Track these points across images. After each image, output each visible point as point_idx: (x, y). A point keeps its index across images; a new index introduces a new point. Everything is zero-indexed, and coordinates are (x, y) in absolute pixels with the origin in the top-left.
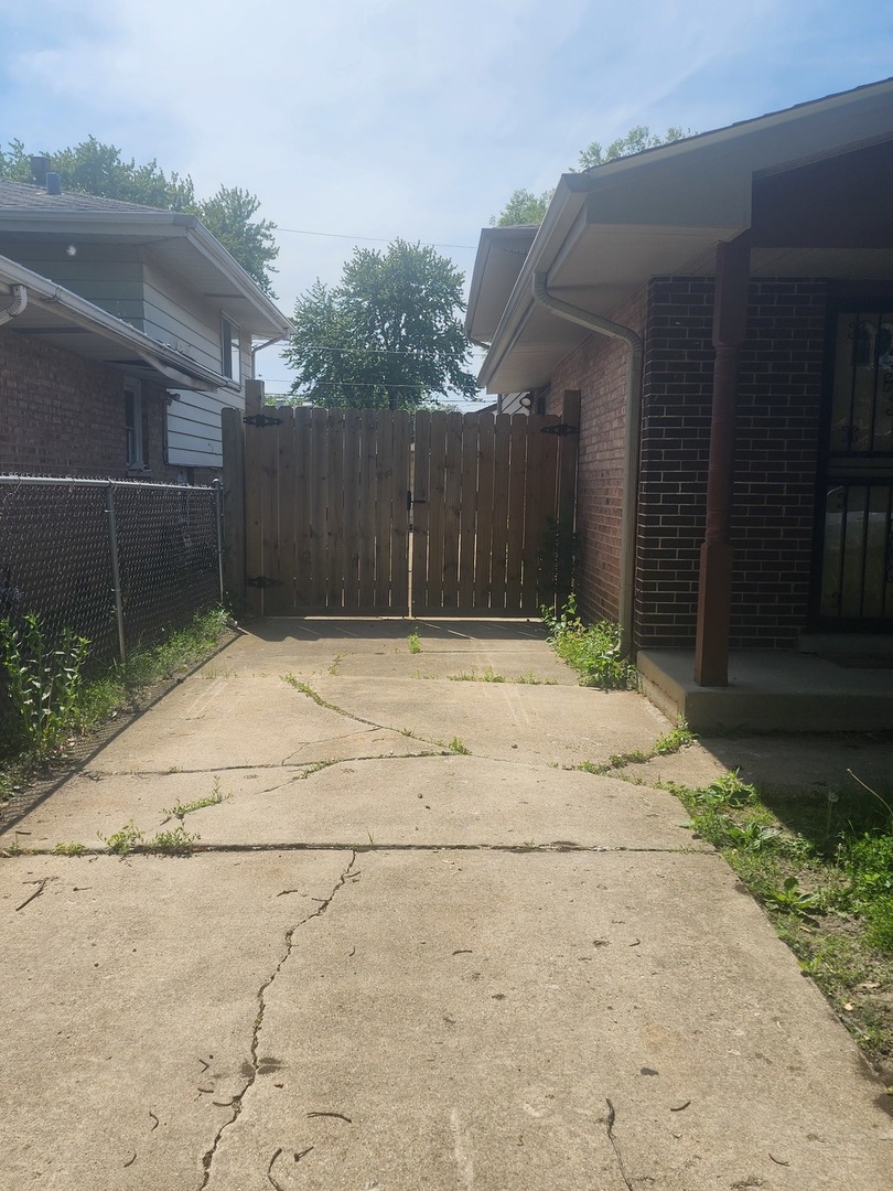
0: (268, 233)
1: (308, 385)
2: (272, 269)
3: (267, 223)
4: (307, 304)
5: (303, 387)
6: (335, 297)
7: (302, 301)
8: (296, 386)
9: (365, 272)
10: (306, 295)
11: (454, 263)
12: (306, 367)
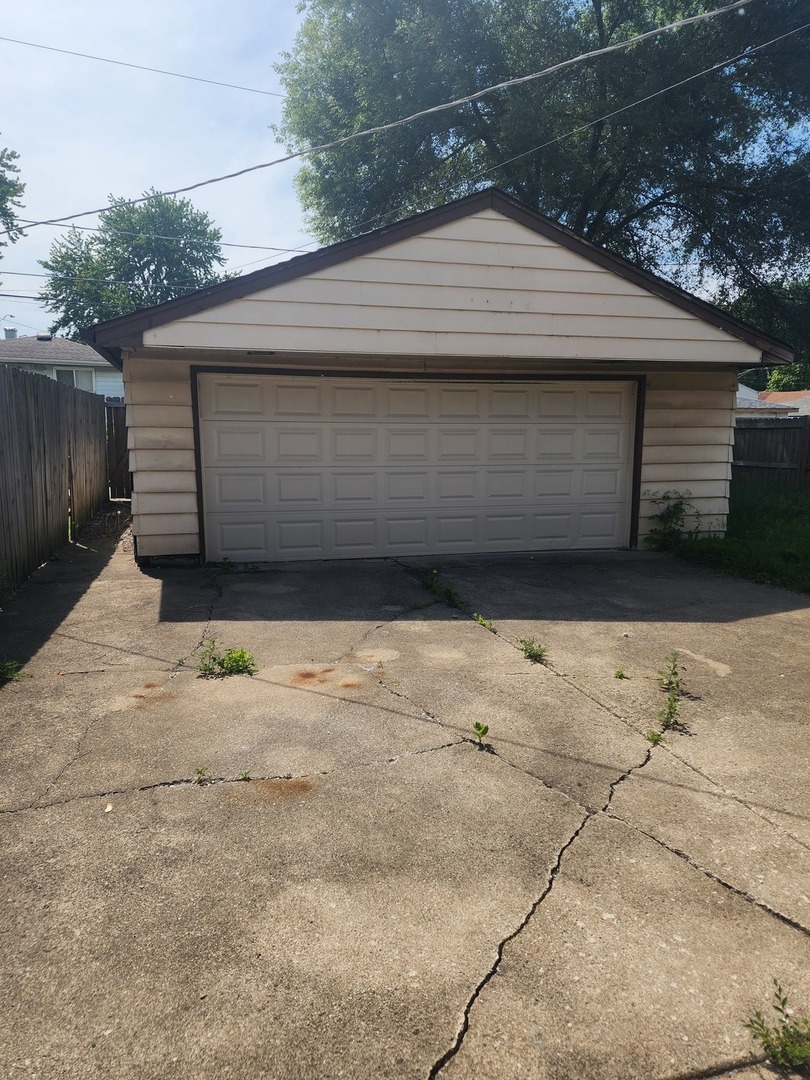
0: (10, 163)
1: (66, 330)
2: (18, 204)
3: (9, 152)
4: (64, 250)
5: (62, 332)
6: (92, 243)
7: (58, 246)
8: (54, 330)
9: (121, 221)
10: (61, 240)
11: (210, 218)
12: (66, 312)
